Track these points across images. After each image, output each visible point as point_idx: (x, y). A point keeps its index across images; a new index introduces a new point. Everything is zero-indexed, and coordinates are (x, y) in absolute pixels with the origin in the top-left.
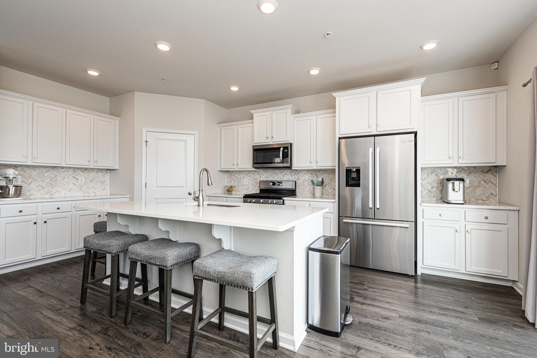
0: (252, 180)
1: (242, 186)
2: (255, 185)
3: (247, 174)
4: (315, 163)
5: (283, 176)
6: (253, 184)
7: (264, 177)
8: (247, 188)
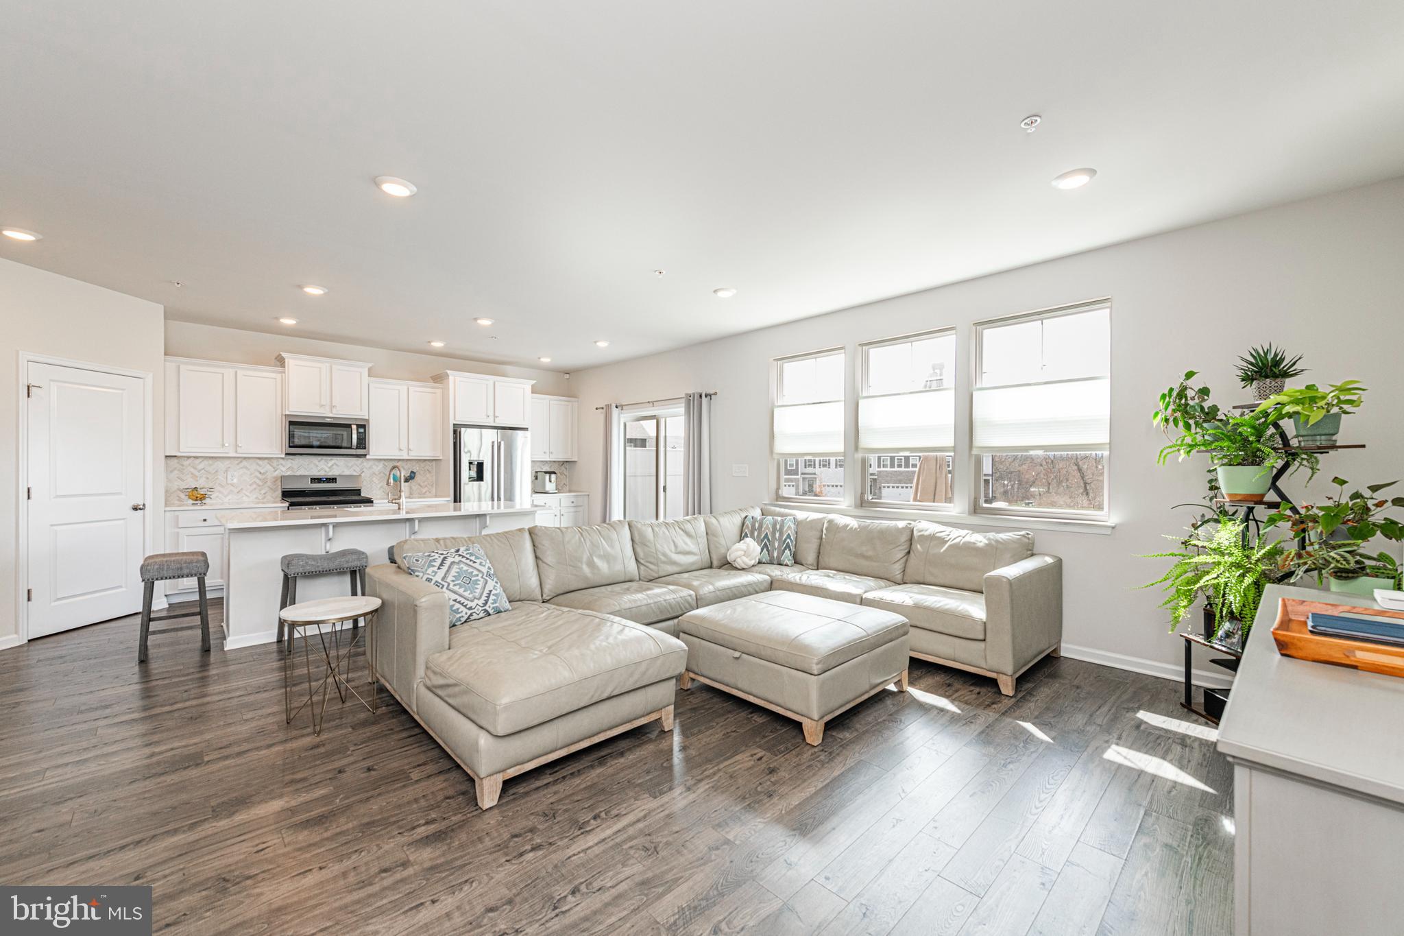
0: (251, 474)
1: (222, 486)
2: (261, 483)
3: (238, 464)
4: (406, 450)
5: (330, 468)
6: (255, 482)
7: (284, 469)
8: (236, 490)
